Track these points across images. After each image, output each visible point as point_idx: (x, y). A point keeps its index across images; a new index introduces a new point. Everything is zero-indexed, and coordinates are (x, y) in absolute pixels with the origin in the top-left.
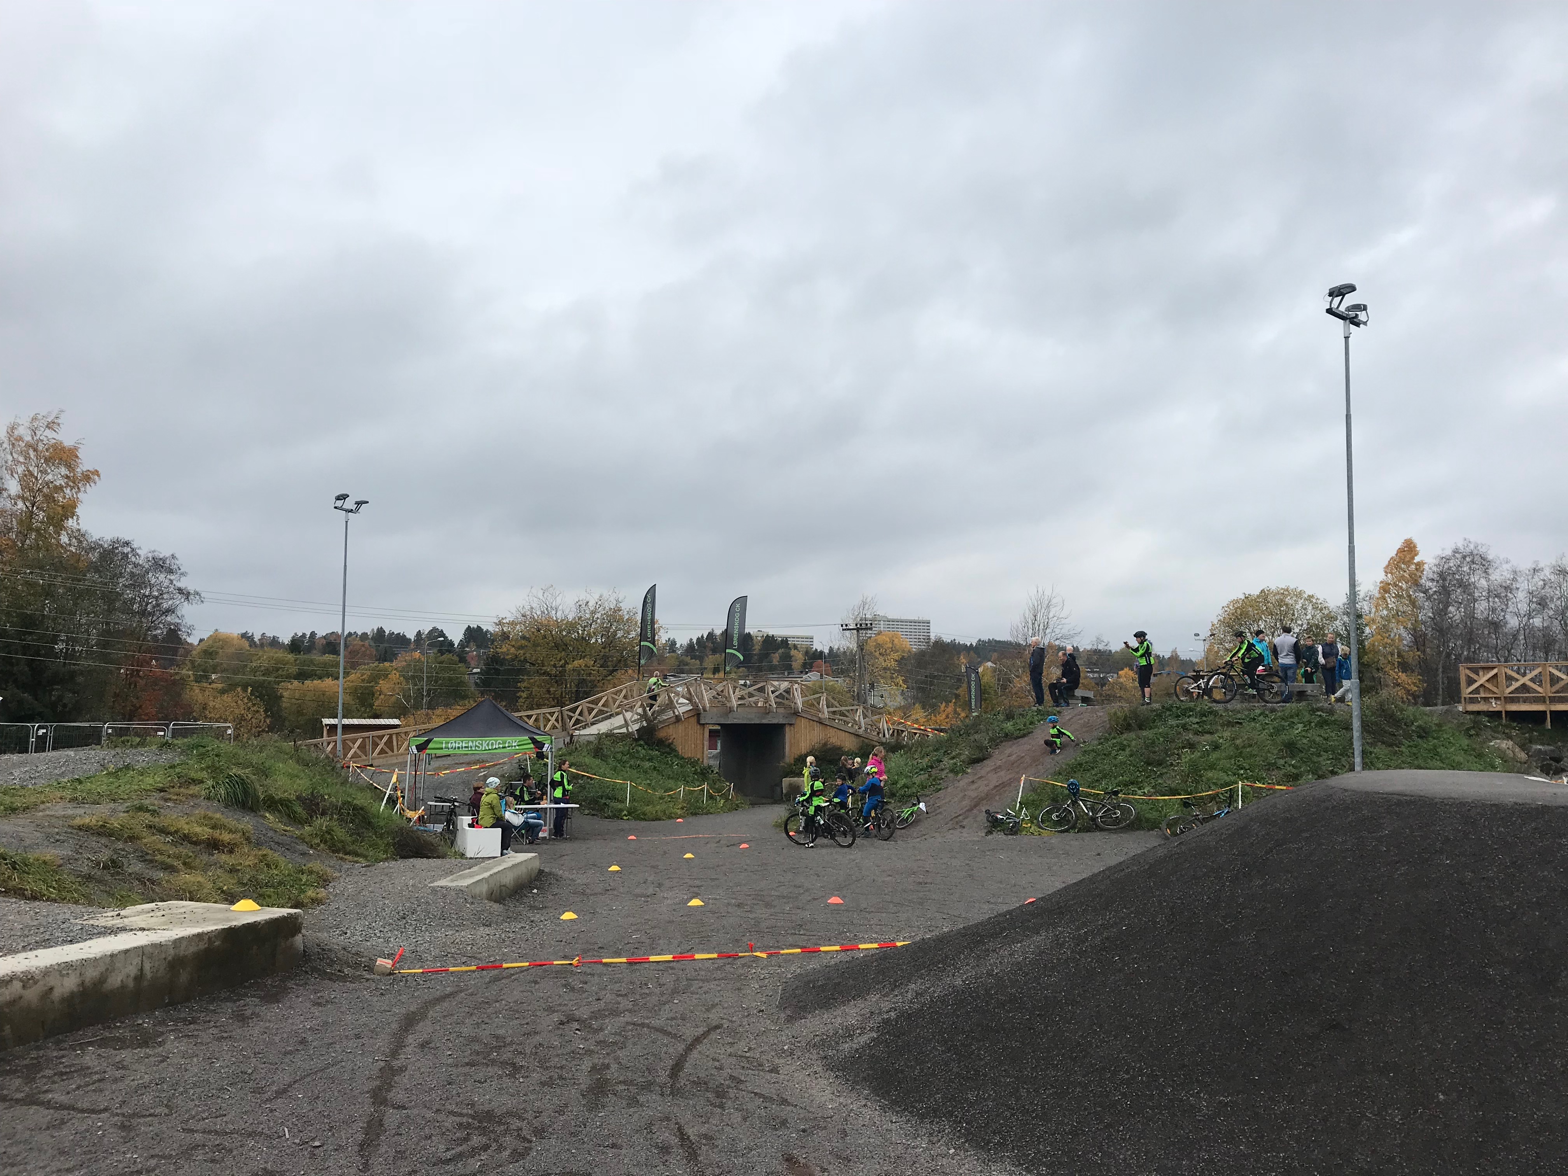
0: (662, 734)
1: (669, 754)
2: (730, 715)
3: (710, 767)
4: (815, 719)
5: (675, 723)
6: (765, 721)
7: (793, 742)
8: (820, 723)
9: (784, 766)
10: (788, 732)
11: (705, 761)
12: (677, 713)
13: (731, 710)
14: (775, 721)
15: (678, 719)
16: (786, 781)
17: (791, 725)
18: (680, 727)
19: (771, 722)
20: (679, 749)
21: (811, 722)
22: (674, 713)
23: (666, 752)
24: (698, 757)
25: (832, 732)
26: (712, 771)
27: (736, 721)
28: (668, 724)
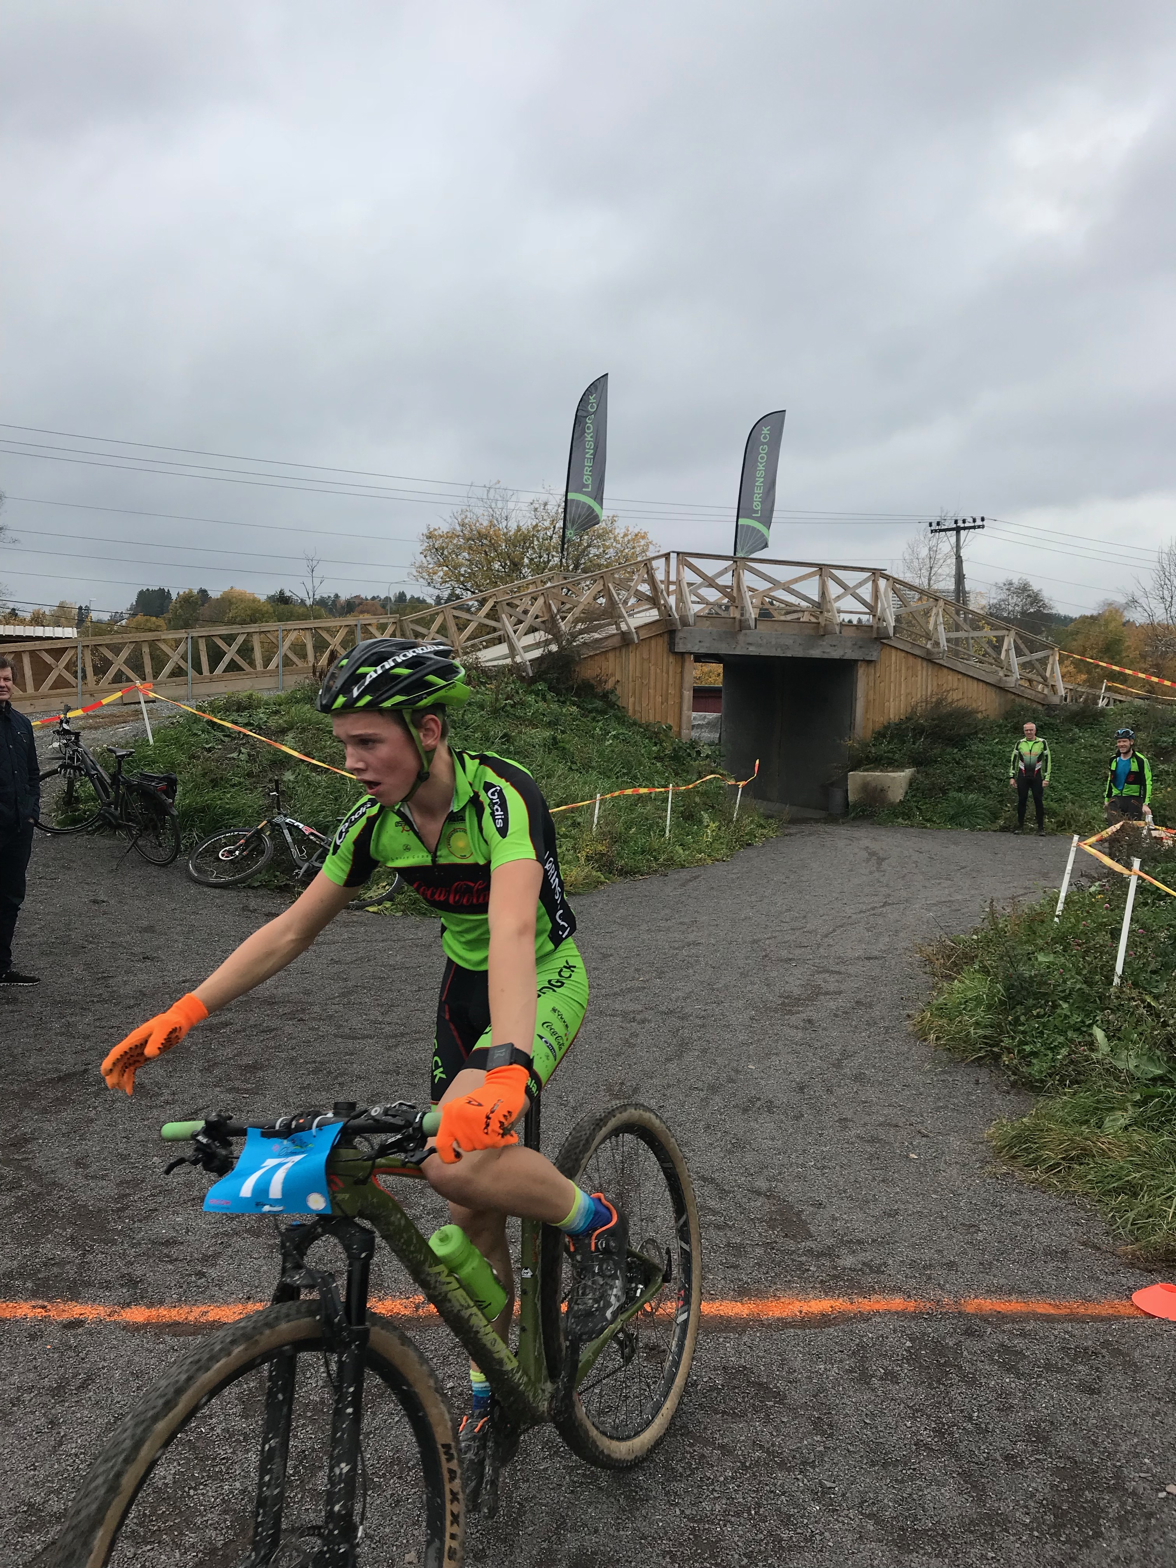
0: (588, 672)
1: (603, 712)
2: (741, 637)
3: (693, 744)
4: (917, 652)
5: (620, 648)
6: (816, 653)
7: (871, 697)
8: (930, 661)
9: (852, 747)
10: (863, 680)
11: (685, 732)
12: (624, 627)
13: (742, 625)
14: (836, 654)
15: (625, 640)
16: (856, 778)
17: (869, 662)
18: (633, 661)
19: (826, 656)
20: (630, 703)
21: (911, 659)
22: (618, 628)
23: (595, 710)
24: (670, 722)
25: (951, 680)
26: (699, 753)
27: (753, 651)
28: (601, 650)
